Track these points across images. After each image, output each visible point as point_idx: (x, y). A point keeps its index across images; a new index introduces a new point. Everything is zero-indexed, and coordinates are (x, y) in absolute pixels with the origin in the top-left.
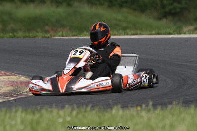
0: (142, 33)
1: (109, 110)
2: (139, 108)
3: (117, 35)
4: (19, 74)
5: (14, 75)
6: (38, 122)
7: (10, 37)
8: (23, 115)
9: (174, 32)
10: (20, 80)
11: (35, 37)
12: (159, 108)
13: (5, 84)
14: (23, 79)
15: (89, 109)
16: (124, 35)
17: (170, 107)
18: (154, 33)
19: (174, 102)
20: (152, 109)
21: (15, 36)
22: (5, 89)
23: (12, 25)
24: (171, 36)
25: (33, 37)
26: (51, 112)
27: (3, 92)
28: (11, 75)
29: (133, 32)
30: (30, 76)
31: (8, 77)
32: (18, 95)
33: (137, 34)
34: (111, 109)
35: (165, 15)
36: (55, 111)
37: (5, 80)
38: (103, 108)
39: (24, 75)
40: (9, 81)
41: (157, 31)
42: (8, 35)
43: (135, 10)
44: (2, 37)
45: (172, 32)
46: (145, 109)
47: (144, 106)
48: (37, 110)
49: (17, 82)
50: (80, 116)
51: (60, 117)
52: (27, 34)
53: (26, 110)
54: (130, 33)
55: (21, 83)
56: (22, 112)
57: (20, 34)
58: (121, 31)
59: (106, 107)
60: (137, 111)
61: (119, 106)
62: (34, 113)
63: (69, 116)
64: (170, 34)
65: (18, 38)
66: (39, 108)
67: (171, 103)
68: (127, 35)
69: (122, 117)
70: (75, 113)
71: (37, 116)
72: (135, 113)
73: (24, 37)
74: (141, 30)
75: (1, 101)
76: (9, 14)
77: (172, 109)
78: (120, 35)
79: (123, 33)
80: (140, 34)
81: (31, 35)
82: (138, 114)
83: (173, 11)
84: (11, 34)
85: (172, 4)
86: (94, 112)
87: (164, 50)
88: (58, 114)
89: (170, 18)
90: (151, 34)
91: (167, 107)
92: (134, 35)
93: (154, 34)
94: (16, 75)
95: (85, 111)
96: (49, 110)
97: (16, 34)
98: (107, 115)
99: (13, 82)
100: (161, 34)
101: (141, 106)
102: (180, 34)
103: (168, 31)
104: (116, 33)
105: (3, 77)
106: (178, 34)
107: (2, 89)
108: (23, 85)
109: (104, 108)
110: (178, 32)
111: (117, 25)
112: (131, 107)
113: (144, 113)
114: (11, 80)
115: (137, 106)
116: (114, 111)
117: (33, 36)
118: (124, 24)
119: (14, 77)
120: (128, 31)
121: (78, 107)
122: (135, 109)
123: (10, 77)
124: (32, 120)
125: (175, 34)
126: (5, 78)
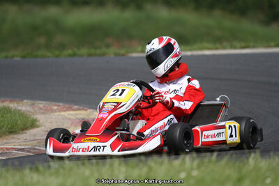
5: (83, 109)
10: (92, 117)
11: (103, 55)
13: (72, 124)
28: (79, 110)
31: (75, 112)
37: (70, 116)
40: (77, 119)
52: (93, 51)
81: (98, 51)
94: (86, 110)
105: (68, 112)
114: (82, 116)
119: (83, 112)
123: (78, 112)
126: (72, 115)
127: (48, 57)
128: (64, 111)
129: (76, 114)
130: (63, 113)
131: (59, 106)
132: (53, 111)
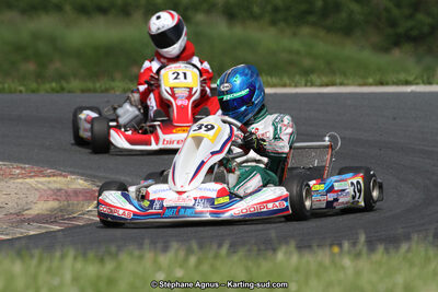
0: (346, 82)
1: (270, 253)
2: (336, 249)
3: (290, 86)
4: (73, 173)
5: (61, 175)
6: (111, 281)
7: (53, 90)
8: (79, 265)
9: (416, 79)
10: (73, 186)
11: (107, 90)
12: (381, 248)
13: (41, 196)
14: (80, 183)
15: (224, 251)
16: (306, 85)
17: (404, 247)
18: (371, 80)
19: (415, 237)
20: (365, 250)
21: (63, 89)
22: (41, 207)
23: (57, 65)
24: (409, 89)
25: (102, 92)
26: (141, 257)
27: (36, 213)
28: (54, 176)
29: (325, 79)
30: (95, 177)
31: (47, 179)
32: (69, 219)
33: (333, 84)
34: (275, 250)
35: (397, 41)
36: (149, 255)
37: (40, 185)
38: (255, 248)
39: (82, 175)
40: (50, 189)
41: (378, 77)
42: (47, 86)
43: (329, 30)
44: (33, 91)
45: (411, 78)
46: (349, 252)
47: (346, 245)
48: (110, 254)
49: (66, 192)
50: (205, 267)
51: (160, 269)
52: (90, 85)
53: (85, 255)
54: (318, 81)
55: (76, 193)
56: (75, 258)
57: (75, 84)
58: (297, 78)
59: (262, 247)
60: (333, 255)
61: (293, 244)
62: (102, 260)
63: (181, 266)
64: (407, 83)
65: (69, 92)
66: (113, 249)
67: (408, 238)
68: (312, 85)
69: (297, 270)
70: (193, 260)
71: (109, 266)
72: (327, 261)
73: (83, 91)
74: (344, 74)
75: (32, 233)
76: (52, 40)
77: (409, 250)
78: (296, 86)
79: (303, 82)
80: (341, 84)
81: (98, 85)
82: (333, 263)
83: (415, 33)
84: (54, 85)
85: (411, 16)
86: (235, 258)
87: (395, 119)
88: (155, 261)
89: (408, 47)
90: (365, 84)
91: (397, 248)
92: (327, 85)
93: (371, 85)
94: (64, 176)
95: (216, 256)
96: (137, 253)
97: (65, 85)
98: (265, 265)
99: (60, 190)
100: (387, 84)
101: (340, 245)
102: (430, 83)
103: (402, 76)
104: (288, 82)
105: (37, 179)
106: (424, 83)
107: (33, 206)
108: (81, 198)
109: (259, 250)
110: (425, 78)
111: (291, 63)
112: (318, 246)
113: (347, 262)
114: (58, 186)
115: (331, 245)
116: (280, 256)
117: (103, 87)
118: (307, 62)
119: (59, 179)
120: (314, 77)
121: (201, 246)
122: (327, 250)
123: (55, 179)
124: (99, 277)
125: (417, 84)
126: (41, 183)
127: (21, 92)
128: (31, 177)
129: (49, 182)
130: (28, 180)
131: (25, 168)
132: (13, 177)
